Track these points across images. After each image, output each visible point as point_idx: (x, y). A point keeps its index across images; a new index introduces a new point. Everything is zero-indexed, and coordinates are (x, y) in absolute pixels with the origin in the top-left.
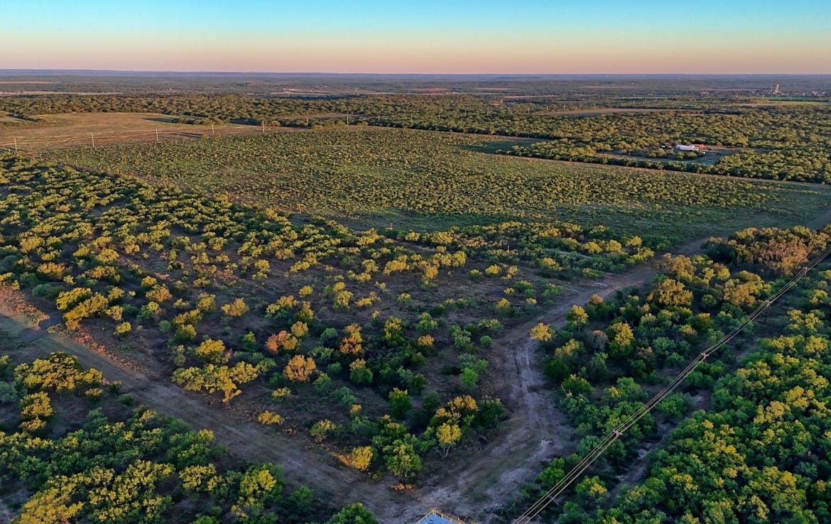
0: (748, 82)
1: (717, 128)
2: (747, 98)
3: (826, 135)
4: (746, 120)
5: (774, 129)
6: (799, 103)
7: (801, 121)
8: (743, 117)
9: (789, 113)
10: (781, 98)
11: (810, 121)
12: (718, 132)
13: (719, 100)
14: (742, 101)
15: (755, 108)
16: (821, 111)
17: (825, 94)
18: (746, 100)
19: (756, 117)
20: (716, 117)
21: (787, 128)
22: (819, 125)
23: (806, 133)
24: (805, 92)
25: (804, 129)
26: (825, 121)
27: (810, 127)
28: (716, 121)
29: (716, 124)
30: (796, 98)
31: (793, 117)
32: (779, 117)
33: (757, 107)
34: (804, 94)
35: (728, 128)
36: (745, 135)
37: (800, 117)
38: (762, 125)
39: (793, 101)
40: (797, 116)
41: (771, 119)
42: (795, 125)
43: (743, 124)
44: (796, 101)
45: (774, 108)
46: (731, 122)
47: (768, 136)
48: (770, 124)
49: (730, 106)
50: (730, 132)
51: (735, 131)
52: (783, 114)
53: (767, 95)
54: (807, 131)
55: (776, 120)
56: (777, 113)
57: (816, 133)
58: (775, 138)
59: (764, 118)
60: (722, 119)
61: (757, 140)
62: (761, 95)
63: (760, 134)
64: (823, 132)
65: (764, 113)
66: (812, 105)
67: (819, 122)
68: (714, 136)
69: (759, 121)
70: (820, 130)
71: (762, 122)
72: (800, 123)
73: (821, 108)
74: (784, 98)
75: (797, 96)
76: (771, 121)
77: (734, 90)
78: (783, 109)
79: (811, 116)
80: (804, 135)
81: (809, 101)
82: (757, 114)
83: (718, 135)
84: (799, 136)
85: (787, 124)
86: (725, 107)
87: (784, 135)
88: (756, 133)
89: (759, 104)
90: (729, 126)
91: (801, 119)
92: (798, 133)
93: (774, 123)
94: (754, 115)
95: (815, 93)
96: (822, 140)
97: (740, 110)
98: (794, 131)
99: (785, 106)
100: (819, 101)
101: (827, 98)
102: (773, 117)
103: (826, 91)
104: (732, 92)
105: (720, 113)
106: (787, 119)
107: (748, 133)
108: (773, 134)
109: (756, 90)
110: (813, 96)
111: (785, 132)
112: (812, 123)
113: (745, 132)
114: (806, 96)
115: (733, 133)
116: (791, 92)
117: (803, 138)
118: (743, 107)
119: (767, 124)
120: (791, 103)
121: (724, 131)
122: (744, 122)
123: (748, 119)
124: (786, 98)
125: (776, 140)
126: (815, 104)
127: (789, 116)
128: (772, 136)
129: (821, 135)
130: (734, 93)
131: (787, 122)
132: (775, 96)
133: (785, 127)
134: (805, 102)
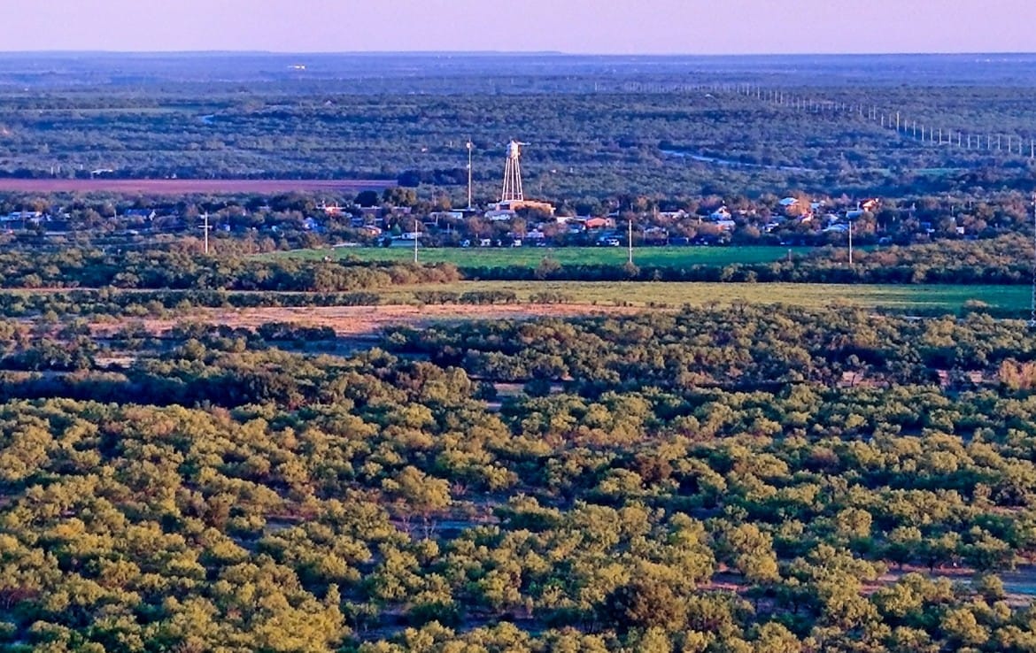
0: (279, 119)
1: (72, 529)
2: (290, 259)
3: (933, 560)
4: (305, 450)
5: (535, 523)
6: (698, 295)
7: (736, 447)
8: (276, 426)
9: (634, 378)
10: (558, 258)
11: (798, 441)
12: (87, 567)
13: (67, 274)
14: (249, 288)
15: (363, 342)
16: (874, 360)
17: (883, 218)
18: (280, 280)
19: (379, 415)
20: (59, 427)
21: (635, 513)
22: (875, 478)
23: (784, 550)
24: (732, 202)
25: (765, 514)
26: (909, 443)
27: (806, 494)
28: (65, 467)
29: (65, 491)
30: (673, 253)
31: (666, 414)
32: (561, 420)
33: (381, 338)
34: (724, 223)
35: (169, 524)
36: (315, 582)
37: (720, 412)
38: (438, 493)
39: (645, 275)
40: (694, 404)
41: (502, 439)
42: (689, 483)
43: (283, 487)
44: (671, 275)
45: (509, 339)
46: (188, 472)
47: (499, 587)
48: (500, 476)
49: (157, 326)
50: (189, 561)
51: (226, 548)
52: (592, 392)
53: (442, 233)
54: (791, 530)
55: (541, 447)
56: (540, 382)
57: (861, 549)
58: (553, 597)
59: (441, 426)
60: (110, 446)
61: (420, 618)
62: (393, 229)
63: (427, 566)
64: (907, 535)
65: (448, 386)
66: (796, 315)
67: (865, 451)
68: (58, 601)
69: (411, 454)
70: (885, 522)
71: (432, 464)
72: (723, 465)
73: (866, 337)
74: (572, 256)
75: (675, 239)
76: (501, 456)
77: (173, 189)
78: (586, 346)
79: (803, 398)
80: (769, 566)
81: (765, 277)
82: (383, 395)
83: (95, 590)
84: (741, 577)
85: (634, 479)
86: (118, 342)
87: (616, 575)
88: (396, 559)
89: (386, 312)
90: (170, 506)
91: (727, 430)
92: (723, 553)
93: (531, 472)
94: (360, 407)
95: (803, 207)
96: (906, 601)
97: (247, 361)
98: (693, 532)
99: (591, 325)
100: (846, 278)
101: (889, 256)
102: (513, 413)
103: (887, 189)
104: (164, 209)
105: (82, 392)
106: (626, 433)
107: (333, 563)
108: (537, 563)
109: (355, 187)
110: (800, 238)
111: (625, 542)
112: (815, 465)
113: (308, 554)
114: (739, 237)
115: (215, 566)
116: (626, 201)
117: (767, 592)
118: (268, 334)
119: (472, 484)
120: (638, 297)
121: (136, 553)
122: (295, 469)
123: (315, 434)
124: (593, 256)
125: (561, 620)
126: (815, 298)
127: (638, 404)
128: (528, 581)
129: (898, 556)
130: (175, 216)
131: (628, 461)
132: (502, 237)
133: (616, 501)
134: (736, 286)
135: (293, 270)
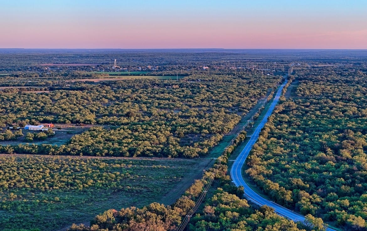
0: (87, 57)
1: (63, 105)
2: (89, 73)
3: (165, 108)
4: (91, 96)
5: (118, 104)
6: (137, 77)
7: (142, 95)
8: (87, 93)
9: (130, 87)
10: (120, 73)
11: (149, 95)
12: (65, 110)
13: (62, 75)
14: (84, 77)
15: (98, 83)
16: (158, 85)
17: (159, 68)
18: (87, 76)
19: (99, 92)
20: (61, 93)
21: (130, 103)
22: (158, 99)
23: (148, 107)
24: (141, 66)
25: (145, 103)
26: (162, 95)
27: (150, 101)
28: (62, 98)
29: (62, 101)
30: (134, 72)
31: (133, 91)
32: (121, 92)
33: (100, 82)
34: (140, 69)
35: (75, 105)
36: (92, 111)
37: (140, 91)
38: (106, 101)
39: (131, 75)
40: (137, 90)
41: (114, 94)
42: (136, 100)
43: (88, 100)
44: (134, 75)
45: (115, 83)
46: (77, 98)
47: (114, 112)
48: (114, 99)
49: (73, 81)
50: (77, 109)
51: (81, 107)
52: (125, 89)
53: (107, 70)
54: (148, 105)
55: (119, 95)
56: (119, 88)
57: (157, 107)
58: (120, 113)
59: (107, 93)
60: (67, 95)
61: (104, 116)
62: (101, 69)
63: (105, 110)
64: (161, 105)
65: (108, 88)
66: (149, 80)
67: (157, 96)
68: (62, 114)
69: (103, 96)
70: (159, 104)
71: (106, 98)
72: (140, 97)
73: (157, 82)
74: (122, 73)
75: (134, 71)
76: (114, 97)
77: (75, 65)
78: (124, 84)
79: (150, 89)
80: (146, 109)
81: (145, 75)
82: (100, 89)
83: (66, 112)
84: (142, 111)
85: (130, 99)
86: (68, 83)
87: (128, 110)
88: (102, 109)
89: (100, 79)
90: (75, 103)
91: (141, 93)
92: (140, 108)
93: (118, 98)
94: (97, 91)
95: (149, 67)
96: (162, 113)
97: (84, 85)
98: (137, 105)
99: (125, 81)
100: (155, 75)
101: (160, 73)
102: (115, 91)
103: (159, 65)
104: (74, 67)
105: (64, 89)
106: (129, 94)
107: (94, 109)
108: (118, 109)
109: (96, 65)
110: (149, 71)
111: (129, 106)
112: (151, 97)
113: (91, 108)
114: (142, 70)
115: (80, 110)
116: (129, 66)
117: (145, 112)
118: (86, 82)
119: (111, 100)
120: (130, 78)
121: (71, 108)
122: (90, 98)
123: (92, 94)
124: (125, 73)
125: (121, 116)
126: (151, 78)
127: (130, 90)
128: (117, 111)
129: (161, 108)
130: (75, 68)
131: (129, 97)
132: (114, 70)
133: (127, 102)
134: (142, 76)
135: (89, 74)
